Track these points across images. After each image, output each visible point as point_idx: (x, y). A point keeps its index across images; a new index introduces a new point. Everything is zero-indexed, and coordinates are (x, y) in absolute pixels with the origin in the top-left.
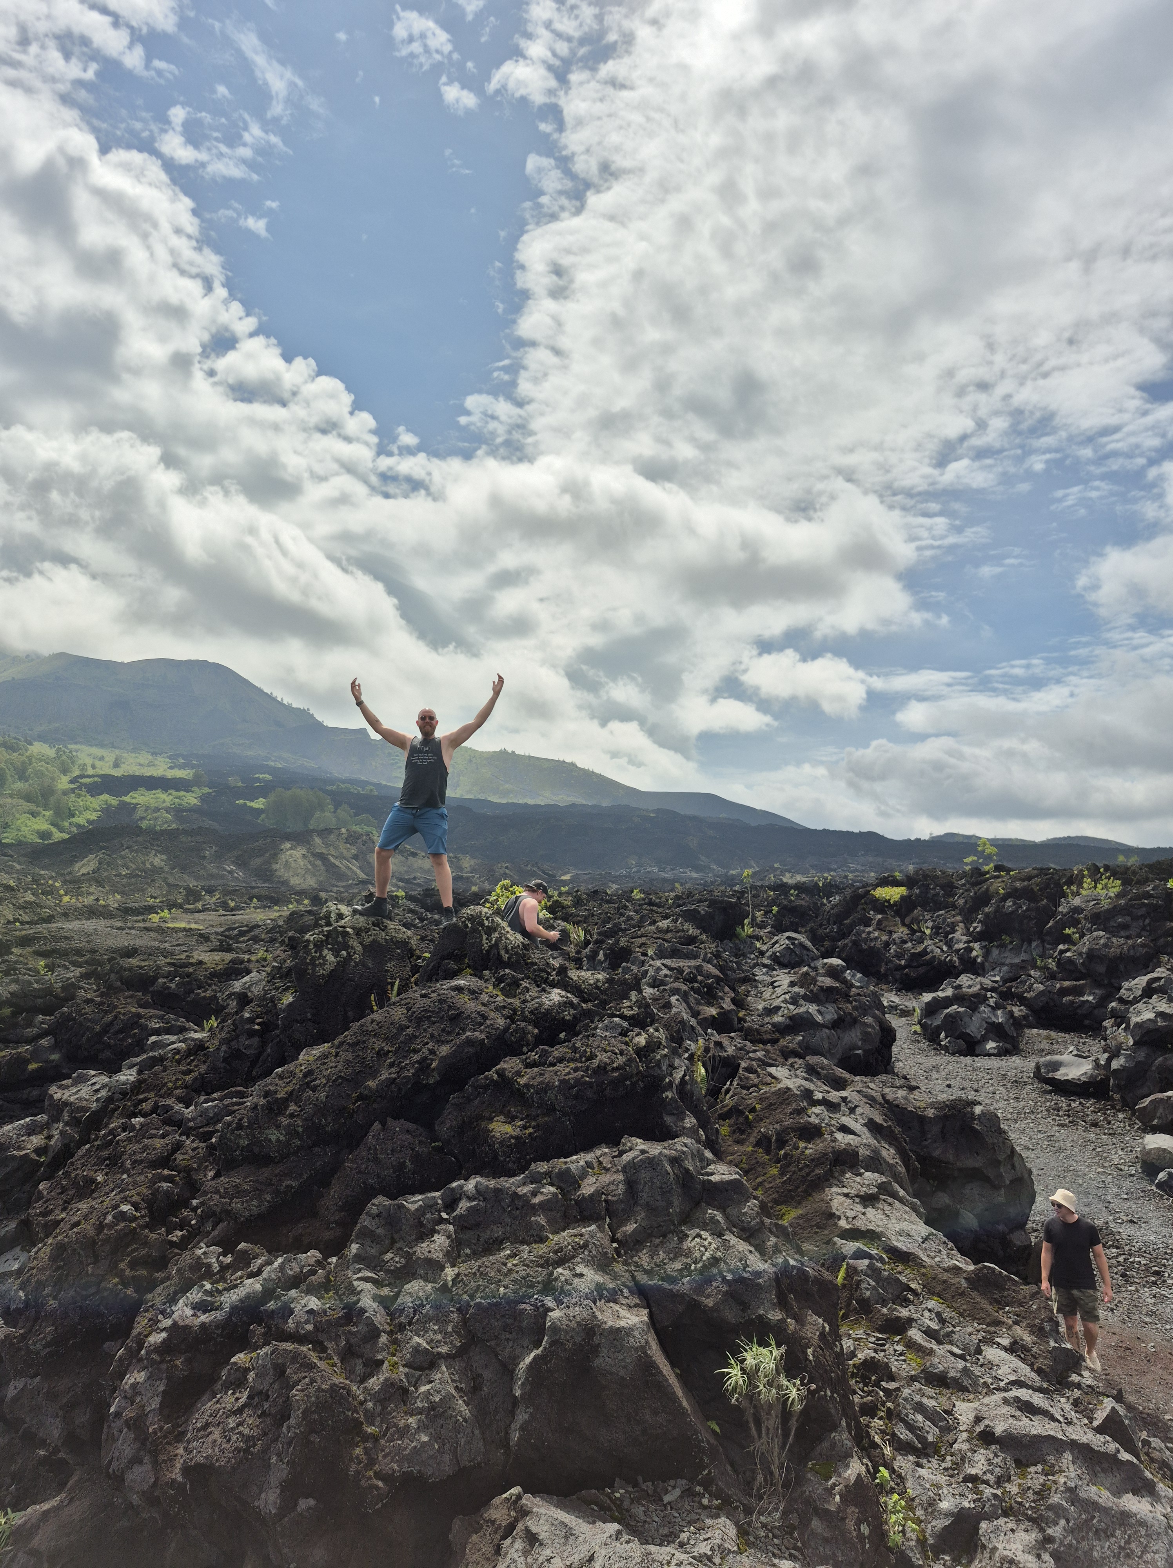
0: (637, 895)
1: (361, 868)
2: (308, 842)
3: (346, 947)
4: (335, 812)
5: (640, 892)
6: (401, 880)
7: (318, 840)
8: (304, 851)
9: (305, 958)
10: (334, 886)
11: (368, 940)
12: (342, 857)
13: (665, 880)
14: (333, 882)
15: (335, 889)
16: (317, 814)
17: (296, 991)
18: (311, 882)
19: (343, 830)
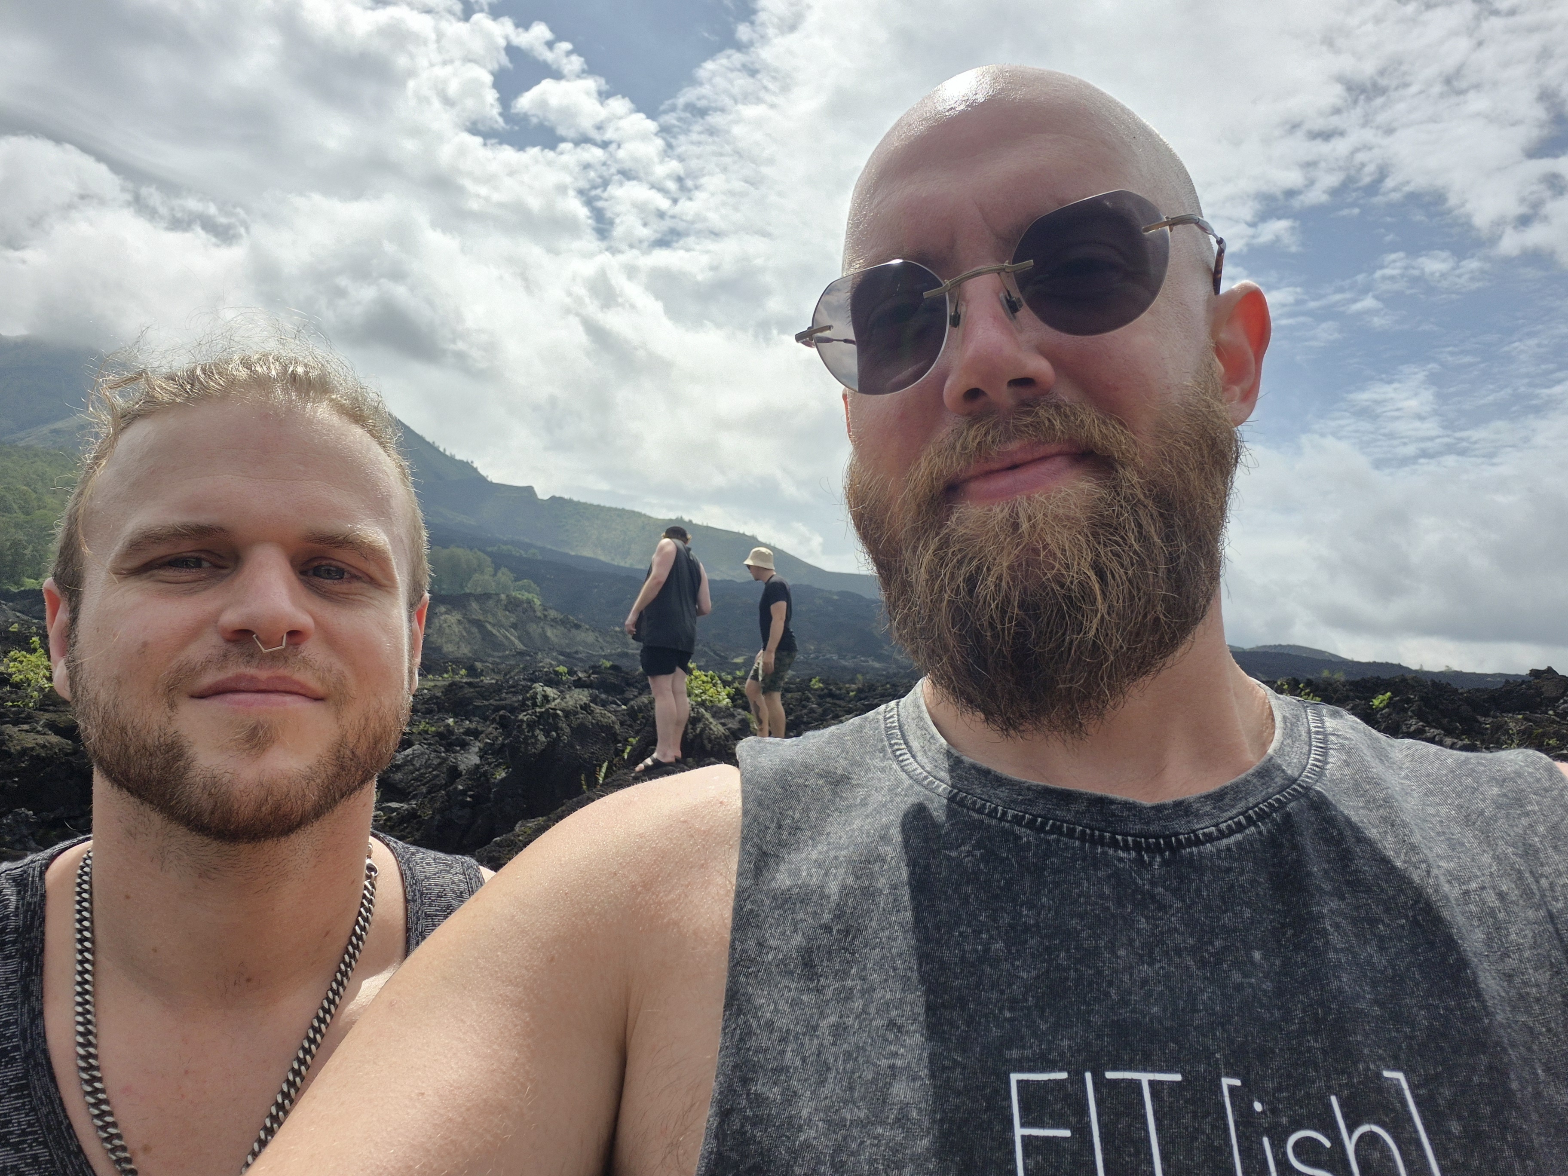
0: (816, 684)
1: (519, 638)
2: (464, 607)
3: (557, 729)
4: (495, 575)
5: (820, 681)
6: (562, 654)
7: (475, 605)
8: (459, 617)
9: (519, 737)
10: (489, 655)
11: (575, 724)
12: (498, 625)
13: (844, 669)
14: (490, 651)
15: (490, 659)
16: (476, 576)
17: (508, 768)
18: (465, 650)
19: (503, 596)
